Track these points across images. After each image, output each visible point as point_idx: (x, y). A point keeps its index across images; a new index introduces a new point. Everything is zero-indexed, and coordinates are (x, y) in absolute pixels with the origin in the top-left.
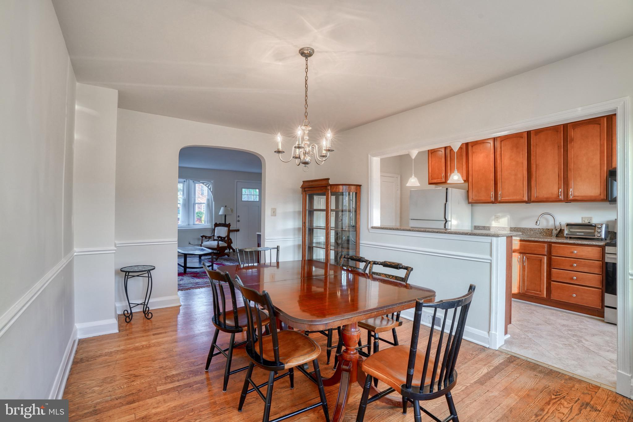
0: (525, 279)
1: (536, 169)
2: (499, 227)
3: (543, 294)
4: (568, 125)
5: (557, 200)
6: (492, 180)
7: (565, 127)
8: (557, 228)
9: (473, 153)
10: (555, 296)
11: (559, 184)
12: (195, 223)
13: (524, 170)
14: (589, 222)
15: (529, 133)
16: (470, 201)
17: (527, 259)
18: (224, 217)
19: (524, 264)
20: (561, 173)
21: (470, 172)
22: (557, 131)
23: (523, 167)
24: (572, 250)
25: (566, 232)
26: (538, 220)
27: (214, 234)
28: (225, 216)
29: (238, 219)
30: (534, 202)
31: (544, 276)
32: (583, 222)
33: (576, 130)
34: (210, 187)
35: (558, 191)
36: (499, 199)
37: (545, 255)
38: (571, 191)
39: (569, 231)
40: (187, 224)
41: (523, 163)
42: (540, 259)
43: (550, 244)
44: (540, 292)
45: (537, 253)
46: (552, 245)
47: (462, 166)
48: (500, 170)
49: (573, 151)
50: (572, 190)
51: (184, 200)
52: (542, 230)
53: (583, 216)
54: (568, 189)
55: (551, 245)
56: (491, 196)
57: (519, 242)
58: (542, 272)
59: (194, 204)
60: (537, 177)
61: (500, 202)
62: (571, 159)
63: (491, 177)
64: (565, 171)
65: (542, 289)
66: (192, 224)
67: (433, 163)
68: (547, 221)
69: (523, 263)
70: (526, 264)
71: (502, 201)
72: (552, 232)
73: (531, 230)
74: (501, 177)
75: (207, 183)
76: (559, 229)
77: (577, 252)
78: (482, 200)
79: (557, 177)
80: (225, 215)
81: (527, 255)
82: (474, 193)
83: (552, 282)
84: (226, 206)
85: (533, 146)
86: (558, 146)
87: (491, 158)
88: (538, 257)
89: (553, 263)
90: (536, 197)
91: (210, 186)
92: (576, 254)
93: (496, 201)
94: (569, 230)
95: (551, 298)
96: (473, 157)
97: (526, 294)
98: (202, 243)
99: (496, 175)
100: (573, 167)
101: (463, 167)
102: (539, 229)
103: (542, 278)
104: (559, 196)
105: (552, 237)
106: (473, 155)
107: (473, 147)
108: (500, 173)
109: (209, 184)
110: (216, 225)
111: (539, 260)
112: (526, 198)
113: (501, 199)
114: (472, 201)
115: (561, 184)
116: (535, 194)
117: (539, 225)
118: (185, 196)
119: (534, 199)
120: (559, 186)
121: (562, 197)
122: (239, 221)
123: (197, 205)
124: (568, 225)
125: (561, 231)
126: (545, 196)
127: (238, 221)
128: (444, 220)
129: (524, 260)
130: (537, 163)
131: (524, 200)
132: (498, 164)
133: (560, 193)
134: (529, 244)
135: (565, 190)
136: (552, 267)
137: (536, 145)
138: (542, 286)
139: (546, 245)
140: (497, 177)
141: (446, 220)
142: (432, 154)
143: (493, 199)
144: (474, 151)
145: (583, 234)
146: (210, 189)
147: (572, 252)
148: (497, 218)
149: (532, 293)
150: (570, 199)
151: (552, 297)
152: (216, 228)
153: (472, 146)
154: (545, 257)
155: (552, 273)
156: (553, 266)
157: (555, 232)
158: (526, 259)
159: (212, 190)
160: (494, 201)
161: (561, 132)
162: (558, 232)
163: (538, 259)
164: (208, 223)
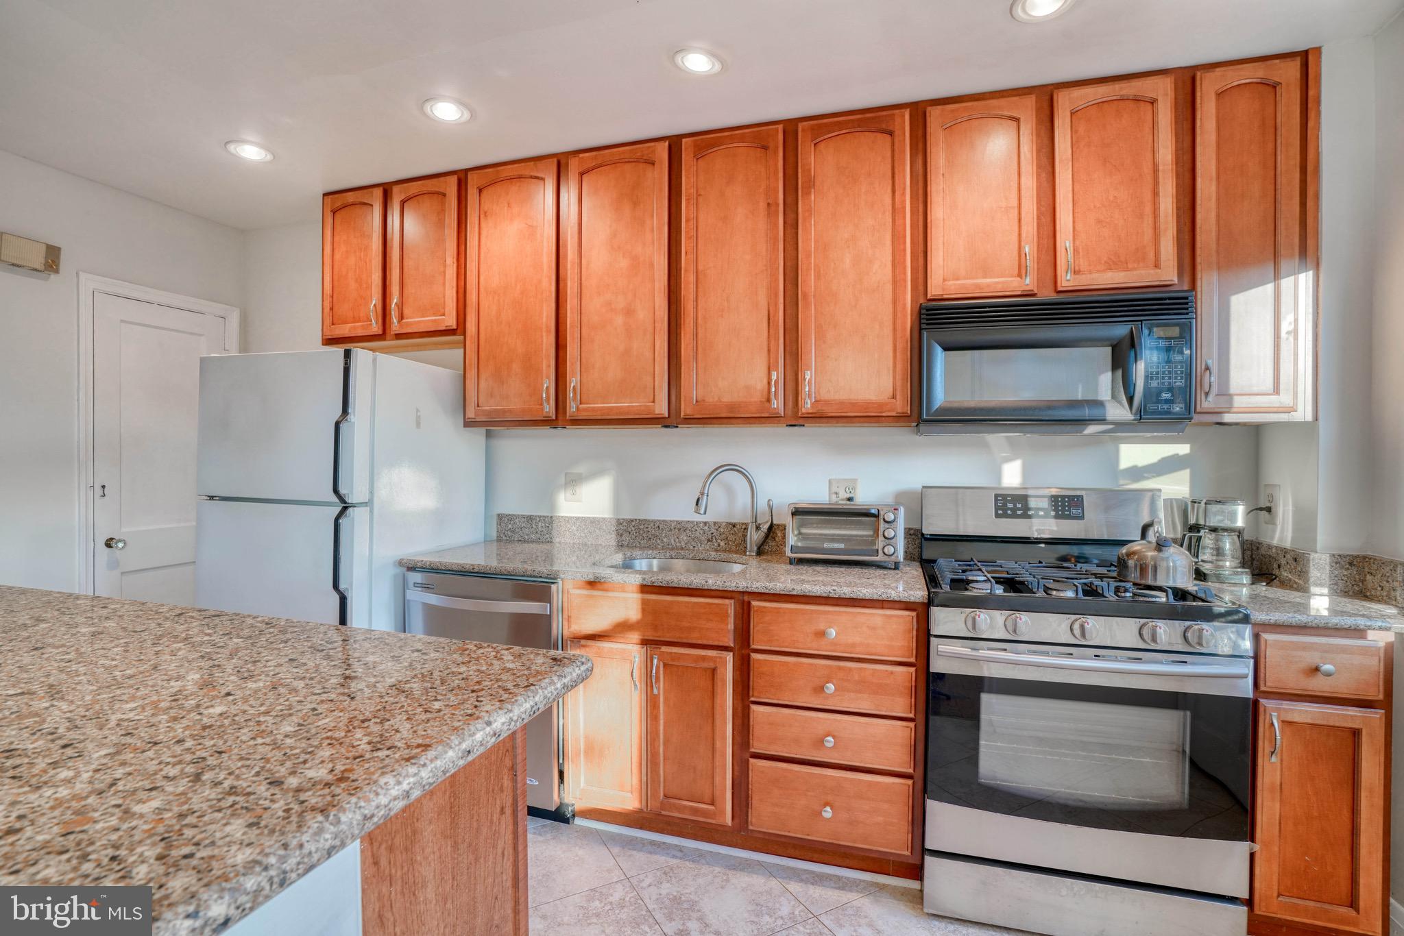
0: (658, 753)
1: (697, 288)
2: (578, 518)
3: (723, 812)
4: (800, 126)
5: (763, 417)
6: (548, 331)
7: (791, 127)
8: (758, 522)
9: (483, 215)
10: (763, 818)
11: (769, 350)
13: (656, 293)
14: (850, 499)
15: (674, 143)
16: (471, 414)
17: (665, 665)
19: (655, 691)
20: (776, 311)
21: (472, 298)
22: (765, 148)
23: (654, 281)
24: (822, 626)
25: (792, 539)
26: (702, 494)
30: (690, 421)
31: (724, 738)
32: (834, 497)
33: (822, 146)
35: (765, 381)
36: (572, 408)
37: (726, 648)
38: (808, 377)
39: (800, 533)
41: (652, 265)
42: (712, 665)
43: (744, 601)
44: (712, 804)
45: (700, 642)
46: (754, 603)
47: (442, 269)
48: (576, 289)
49: (813, 228)
50: (811, 376)
52: (713, 530)
53: (834, 477)
54: (797, 375)
55: (749, 603)
56: (544, 395)
57: (639, 596)
58: (718, 722)
60: (700, 321)
61: (576, 422)
62: (809, 256)
63: (544, 320)
64: (787, 302)
65: (717, 793)
67: (337, 256)
68: (730, 491)
69: (652, 687)
70: (660, 689)
71: (583, 416)
72: (745, 536)
73: (681, 527)
74: (577, 318)
76: (767, 526)
77: (837, 634)
78: (510, 411)
79: (765, 325)
81: (664, 649)
82: (483, 384)
83: (752, 760)
85: (687, 200)
86: (769, 204)
87: (545, 240)
88: (704, 658)
89: (756, 682)
90: (697, 401)
92: (834, 643)
93: (560, 417)
94: (798, 529)
95: (751, 827)
96: (484, 233)
97: (663, 813)
99: (561, 311)
100: (813, 289)
101: (444, 272)
102: (705, 523)
103: (718, 744)
104: (769, 400)
105: (745, 552)
106: (483, 225)
107: (485, 192)
108: (576, 301)
111: (705, 670)
112: (662, 408)
113: (578, 408)
114: (476, 415)
115: (777, 351)
116: (694, 390)
117: (705, 513)
119: (689, 411)
120: (769, 360)
121: (777, 404)
124: (797, 512)
125: (773, 532)
126: (727, 399)
128: (335, 499)
129: (654, 671)
130: (700, 268)
131: (657, 412)
132: (569, 266)
133: (773, 390)
134: (672, 602)
135: (790, 377)
136: (752, 699)
137: (698, 195)
138: (717, 779)
139: (730, 605)
140: (566, 317)
141: (342, 499)
142: (338, 215)
143: (549, 409)
144: (485, 206)
145: (842, 546)
147: (822, 634)
148: (573, 481)
149: (684, 809)
150: (804, 411)
151: (754, 820)
153: (480, 191)
154: (729, 657)
155: (751, 723)
156: (755, 694)
157: (754, 537)
158: (662, 669)
160: (554, 418)
161: (776, 152)
162: (763, 534)
163: (705, 665)
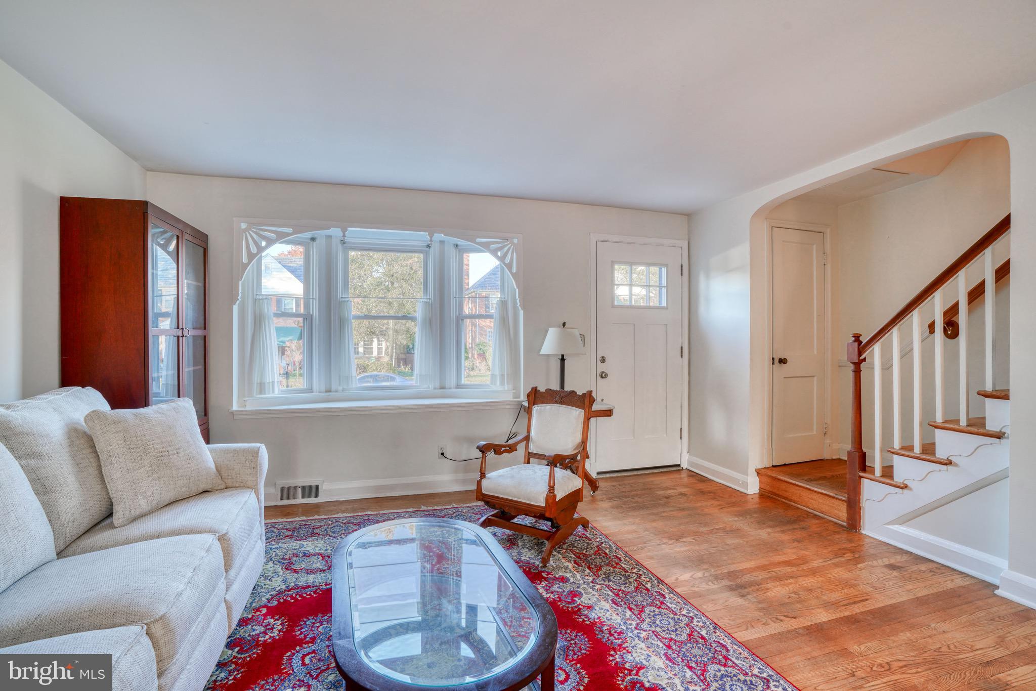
12: (462, 382)
18: (559, 361)
27: (529, 432)
28: (563, 359)
29: (602, 367)
34: (507, 260)
40: (438, 385)
51: (429, 306)
59: (461, 318)
66: (452, 386)
75: (500, 245)
80: (563, 356)
84: (564, 324)
91: (509, 256)
98: (483, 475)
109: (506, 249)
110: (536, 397)
118: (432, 296)
122: (603, 375)
123: (468, 321)
127: (602, 377)
146: (509, 266)
152: (536, 409)
159: (514, 270)
164: (502, 383)
